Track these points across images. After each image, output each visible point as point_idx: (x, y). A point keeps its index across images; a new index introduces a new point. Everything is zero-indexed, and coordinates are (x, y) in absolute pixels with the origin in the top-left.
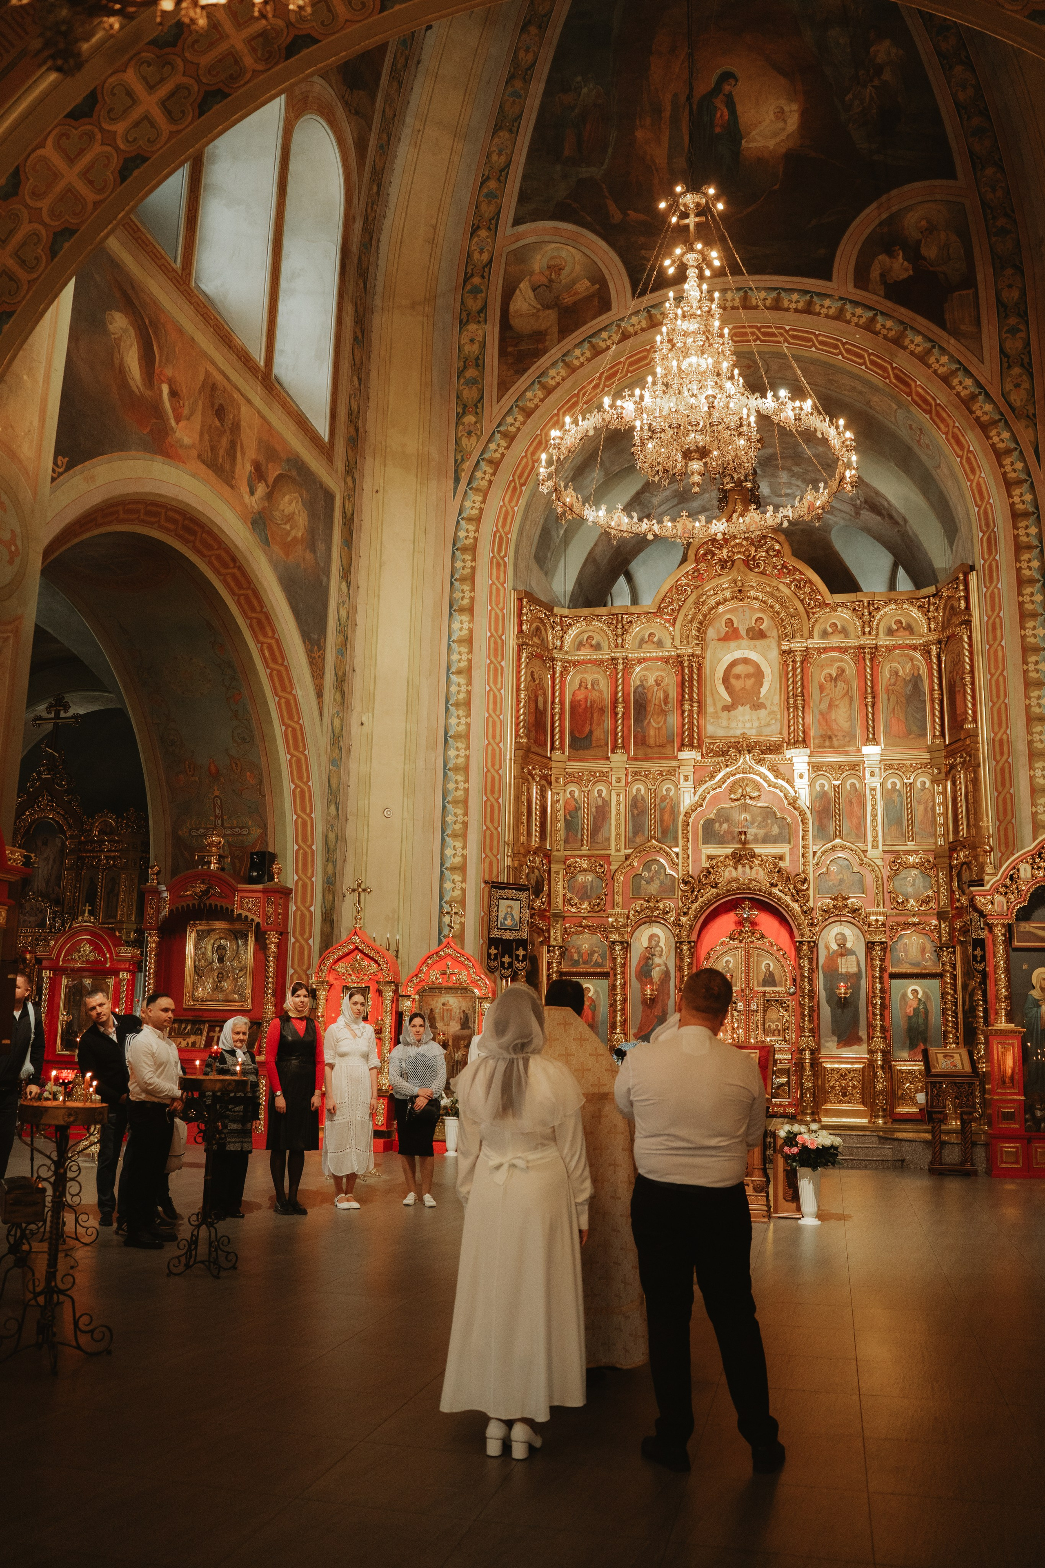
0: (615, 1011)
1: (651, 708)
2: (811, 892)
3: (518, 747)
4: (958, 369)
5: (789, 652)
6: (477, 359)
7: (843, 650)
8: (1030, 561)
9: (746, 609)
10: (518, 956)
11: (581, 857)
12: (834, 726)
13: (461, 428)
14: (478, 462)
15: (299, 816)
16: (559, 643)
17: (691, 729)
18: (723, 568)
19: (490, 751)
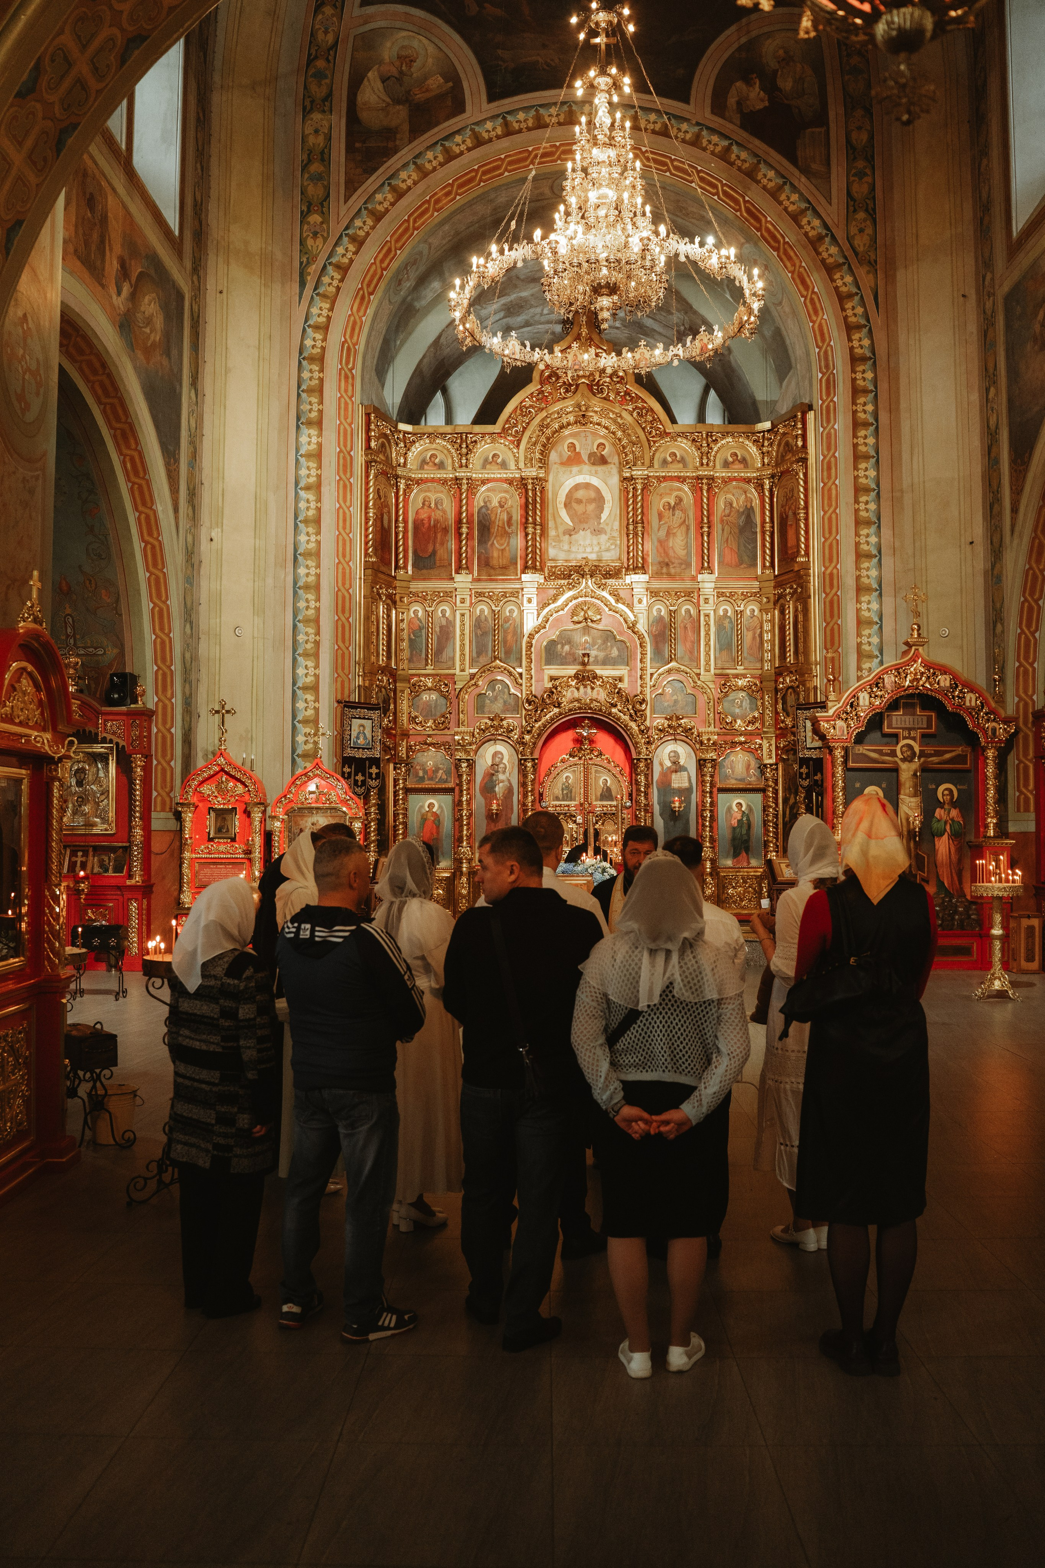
0: (461, 826)
1: (494, 530)
2: (648, 712)
3: (368, 566)
4: (807, 209)
5: (632, 478)
6: (322, 153)
7: (682, 479)
8: (865, 404)
9: (588, 434)
10: (371, 774)
11: (426, 676)
12: (671, 553)
13: (306, 227)
14: (325, 267)
15: (157, 636)
16: (402, 460)
17: (534, 552)
18: (567, 391)
19: (340, 570)
